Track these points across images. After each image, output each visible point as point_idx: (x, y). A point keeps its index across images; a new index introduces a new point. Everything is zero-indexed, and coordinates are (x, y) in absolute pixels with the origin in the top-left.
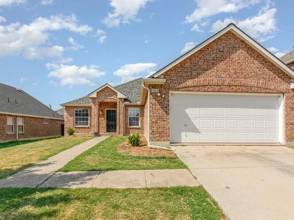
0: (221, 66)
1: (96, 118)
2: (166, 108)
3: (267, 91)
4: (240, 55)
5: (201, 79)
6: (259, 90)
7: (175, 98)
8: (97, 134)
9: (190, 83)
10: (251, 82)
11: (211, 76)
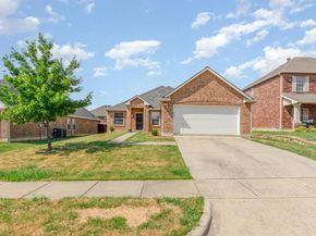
0: (202, 90)
1: (129, 120)
2: (171, 114)
3: (230, 104)
4: (213, 83)
5: (191, 98)
6: (225, 104)
7: (176, 109)
8: (130, 131)
9: (185, 100)
10: (219, 99)
11: (197, 96)
